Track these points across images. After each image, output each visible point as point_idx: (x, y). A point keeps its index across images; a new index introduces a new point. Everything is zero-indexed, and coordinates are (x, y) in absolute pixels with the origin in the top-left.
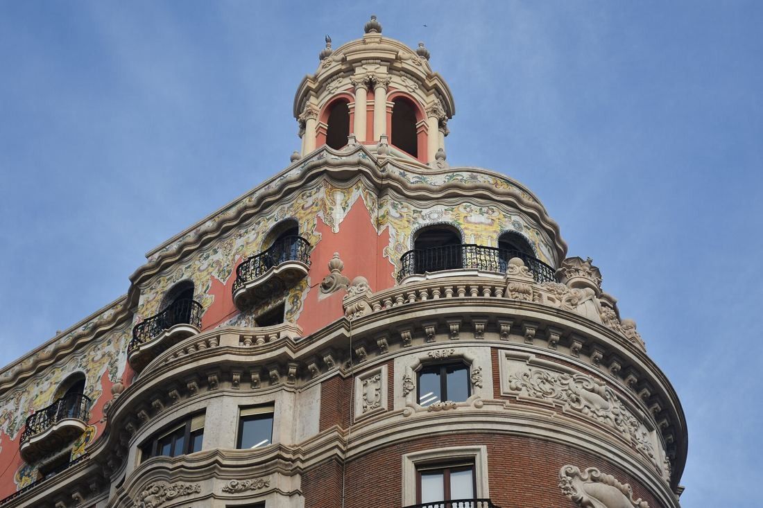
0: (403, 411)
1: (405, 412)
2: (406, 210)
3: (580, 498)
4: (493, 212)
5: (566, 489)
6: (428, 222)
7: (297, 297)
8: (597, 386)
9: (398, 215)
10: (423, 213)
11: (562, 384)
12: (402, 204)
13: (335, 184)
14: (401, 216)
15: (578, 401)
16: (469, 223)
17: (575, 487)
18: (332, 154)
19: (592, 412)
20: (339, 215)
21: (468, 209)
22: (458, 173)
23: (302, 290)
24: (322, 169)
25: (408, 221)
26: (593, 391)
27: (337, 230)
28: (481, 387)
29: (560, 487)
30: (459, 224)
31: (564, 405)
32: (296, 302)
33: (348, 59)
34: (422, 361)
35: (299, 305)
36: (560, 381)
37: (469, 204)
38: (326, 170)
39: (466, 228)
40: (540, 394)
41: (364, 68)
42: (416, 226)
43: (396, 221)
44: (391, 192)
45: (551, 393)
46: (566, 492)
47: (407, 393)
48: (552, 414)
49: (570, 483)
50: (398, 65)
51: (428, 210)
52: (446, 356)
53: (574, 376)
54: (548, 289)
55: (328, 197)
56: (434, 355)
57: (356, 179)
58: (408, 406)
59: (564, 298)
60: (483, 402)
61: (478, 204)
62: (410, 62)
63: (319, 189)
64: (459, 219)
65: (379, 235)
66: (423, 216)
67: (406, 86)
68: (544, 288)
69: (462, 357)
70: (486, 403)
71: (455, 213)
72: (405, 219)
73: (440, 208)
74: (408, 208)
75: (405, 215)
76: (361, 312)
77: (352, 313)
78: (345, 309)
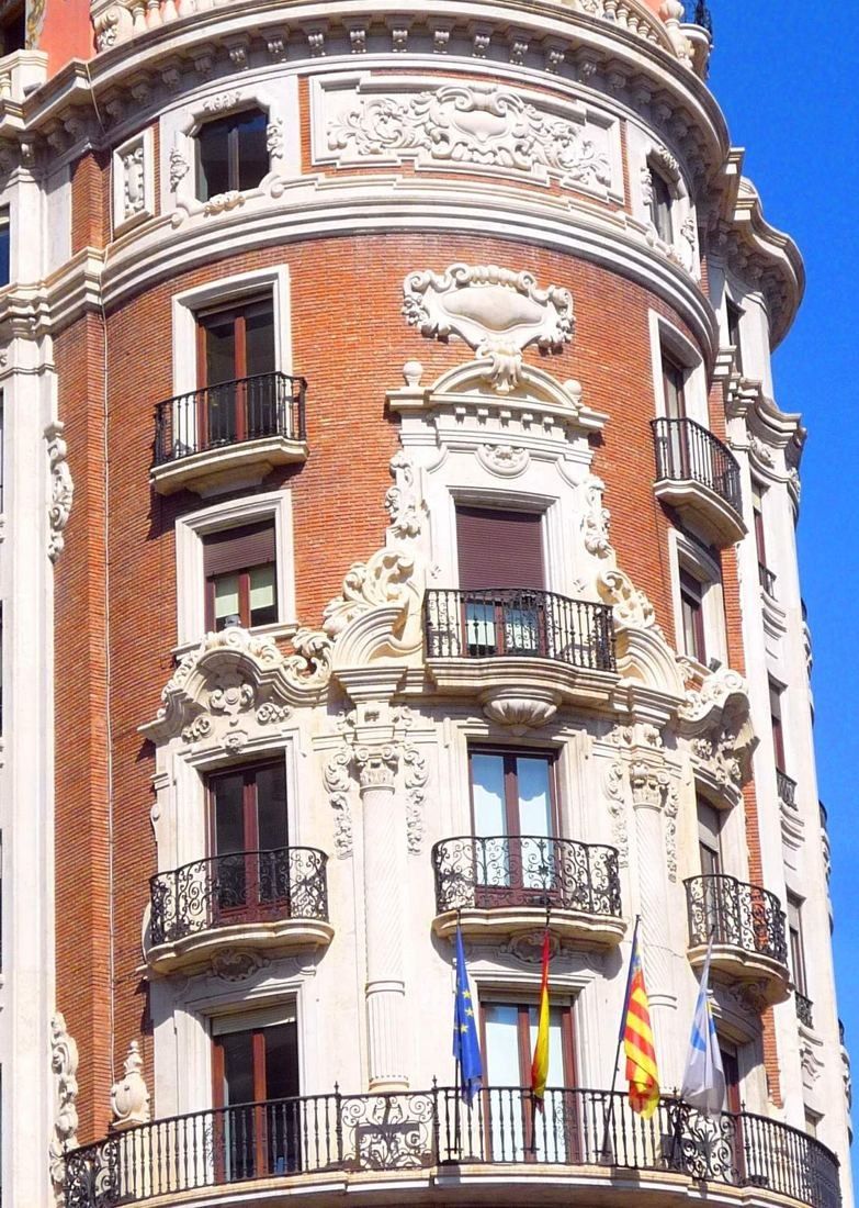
0: (170, 217)
1: (174, 219)
3: (433, 327)
5: (412, 315)
8: (481, 99)
11: (417, 114)
15: (445, 138)
17: (428, 307)
19: (472, 150)
26: (474, 108)
28: (280, 157)
29: (403, 314)
31: (416, 156)
34: (197, 118)
35: (42, 5)
36: (413, 108)
40: (376, 146)
45: (396, 139)
46: (412, 320)
47: (177, 184)
48: (395, 180)
49: (419, 304)
52: (229, 105)
53: (439, 93)
56: (212, 108)
58: (179, 206)
60: (284, 184)
69: (254, 101)
70: (289, 185)
76: (114, 27)
77: (104, 31)
78: (93, 21)
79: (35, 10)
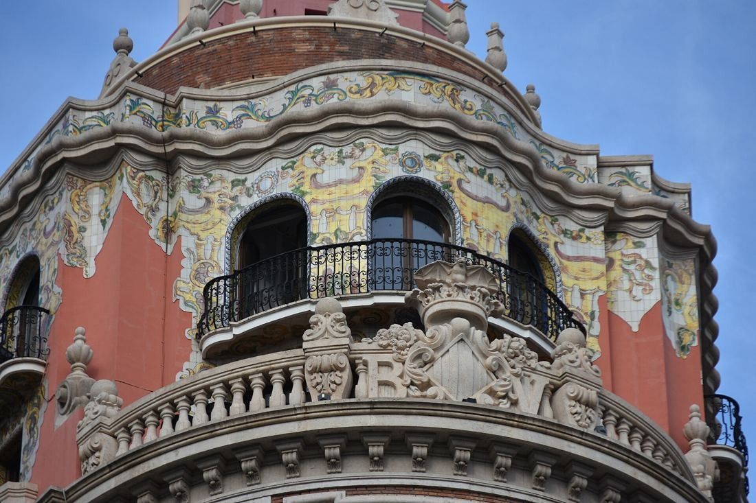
2: (218, 185)
4: (363, 150)
6: (256, 199)
7: (33, 419)
9: (202, 202)
10: (248, 184)
12: (211, 175)
13: (88, 175)
14: (208, 201)
16: (318, 186)
20: (94, 238)
21: (319, 158)
22: (305, 83)
23: (39, 406)
24: (59, 158)
25: (221, 208)
27: (91, 270)
30: (304, 193)
32: (33, 429)
35: (35, 435)
37: (321, 146)
38: (64, 160)
39: (314, 201)
42: (237, 214)
43: (198, 217)
44: (186, 162)
51: (257, 174)
54: (381, 346)
55: (76, 208)
57: (117, 161)
59: (410, 353)
61: (335, 144)
63: (61, 194)
64: (302, 184)
65: (169, 253)
66: (248, 189)
68: (374, 346)
71: (296, 172)
72: (217, 205)
73: (275, 165)
74: (221, 182)
75: (215, 197)
76: (97, 454)
77: (88, 458)
78: (78, 449)
79: (29, 441)
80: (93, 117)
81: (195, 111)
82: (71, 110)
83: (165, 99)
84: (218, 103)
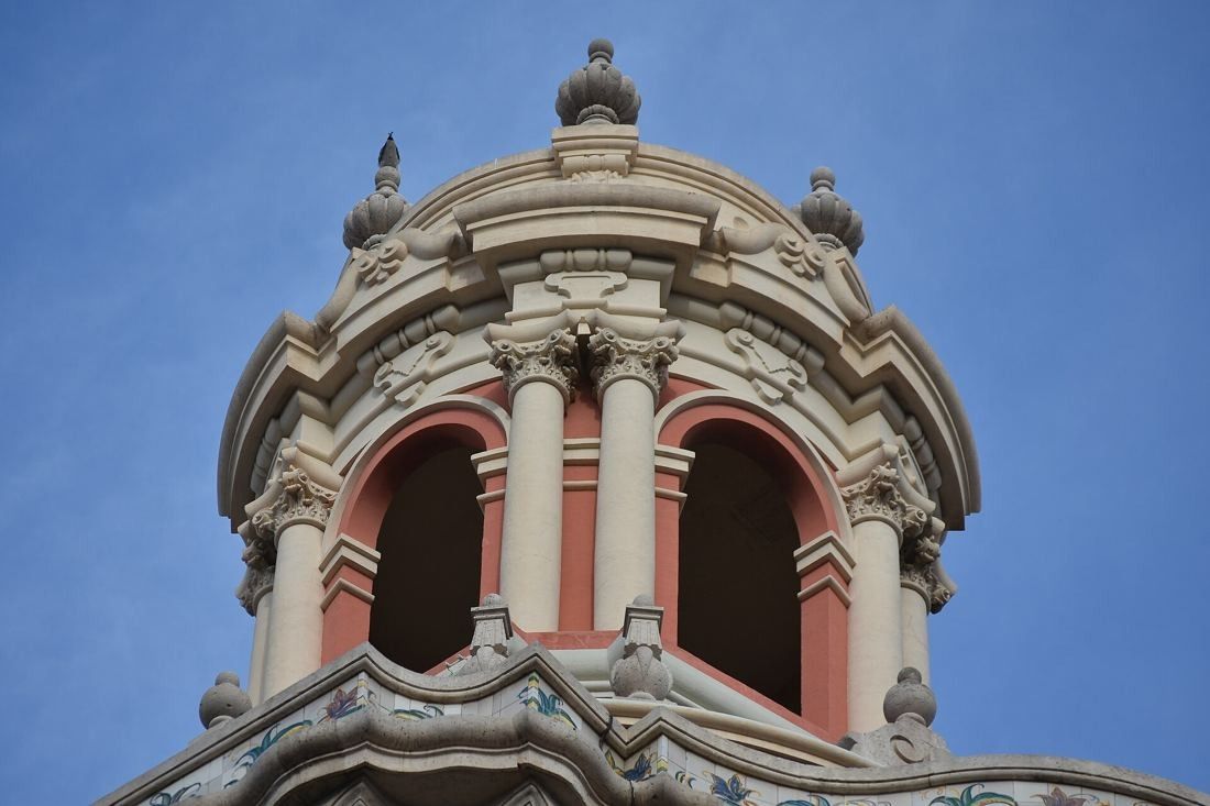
18: (395, 691)
24: (349, 762)
33: (481, 242)
38: (364, 771)
41: (554, 289)
50: (712, 274)
62: (769, 261)
67: (750, 376)
80: (413, 713)
81: (688, 776)
82: (363, 676)
83: (609, 725)
84: (741, 778)
